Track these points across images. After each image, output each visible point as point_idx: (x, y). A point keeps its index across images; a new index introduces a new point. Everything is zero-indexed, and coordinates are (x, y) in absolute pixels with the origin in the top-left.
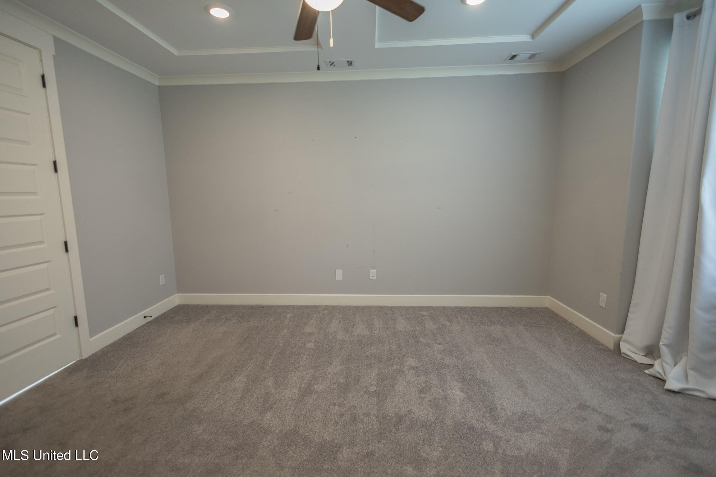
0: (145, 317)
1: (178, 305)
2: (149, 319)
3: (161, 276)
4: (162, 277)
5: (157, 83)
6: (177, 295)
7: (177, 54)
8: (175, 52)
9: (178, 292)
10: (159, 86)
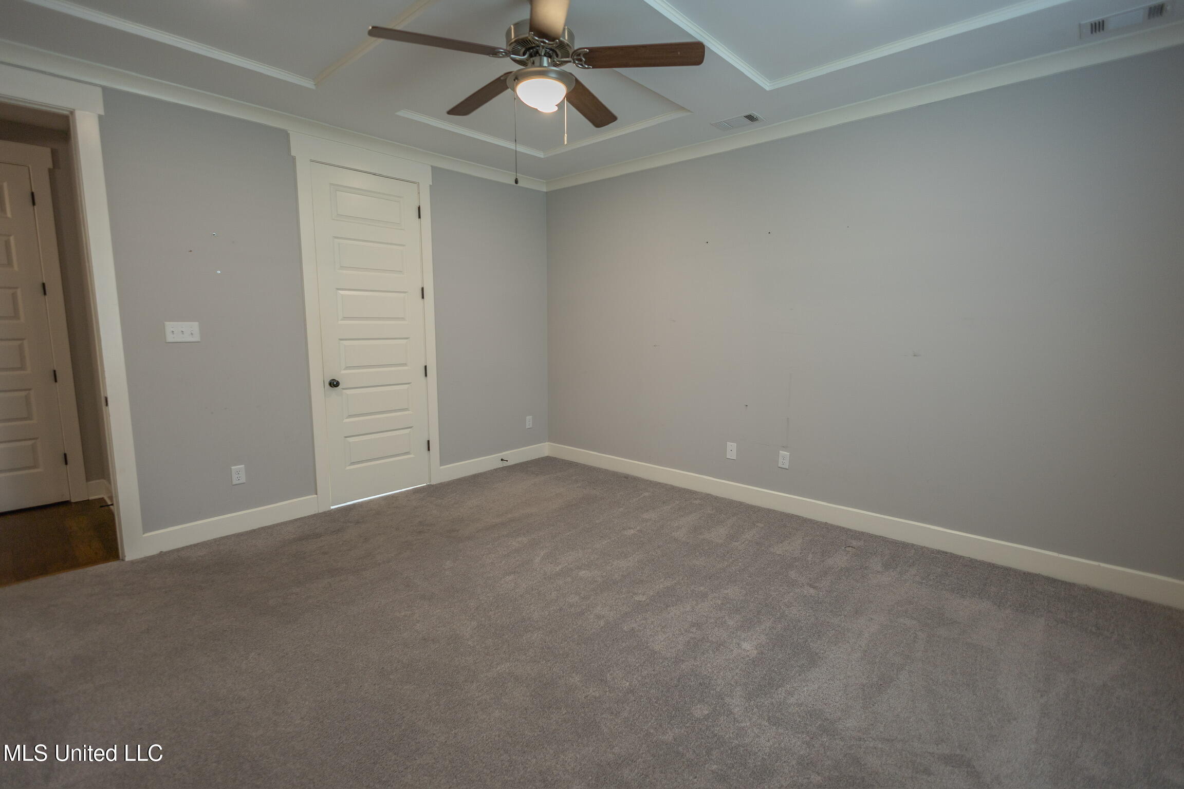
0: (502, 460)
1: (548, 456)
2: (505, 464)
3: (527, 417)
4: (529, 418)
5: (544, 189)
6: (547, 443)
7: (542, 156)
8: (540, 155)
9: (549, 441)
10: (547, 192)
